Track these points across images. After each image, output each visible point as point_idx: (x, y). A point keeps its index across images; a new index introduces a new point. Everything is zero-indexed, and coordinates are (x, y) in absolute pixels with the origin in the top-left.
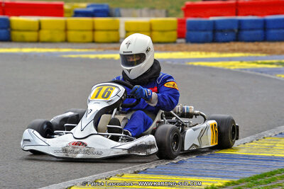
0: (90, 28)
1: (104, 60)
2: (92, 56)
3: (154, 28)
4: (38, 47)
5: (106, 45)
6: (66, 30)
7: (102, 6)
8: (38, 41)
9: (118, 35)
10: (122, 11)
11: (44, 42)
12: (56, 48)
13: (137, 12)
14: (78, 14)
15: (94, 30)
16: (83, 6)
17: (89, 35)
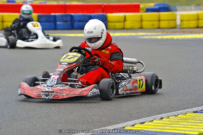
0: (157, 19)
2: (159, 37)
3: (200, 18)
4: (124, 32)
5: (167, 30)
6: (142, 21)
7: (164, 4)
8: (124, 29)
9: (176, 23)
10: (178, 8)
11: (127, 29)
12: (136, 32)
13: (188, 7)
14: (148, 10)
15: (159, 20)
16: (151, 5)
17: (156, 24)
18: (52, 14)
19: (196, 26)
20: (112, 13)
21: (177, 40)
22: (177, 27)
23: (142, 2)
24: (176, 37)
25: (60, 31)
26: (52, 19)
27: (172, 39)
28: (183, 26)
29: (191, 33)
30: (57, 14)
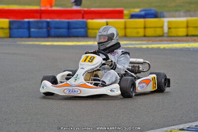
0: (143, 26)
1: (153, 49)
2: (144, 46)
3: (189, 25)
5: (154, 38)
6: (125, 28)
7: (150, 10)
9: (163, 30)
10: (165, 14)
13: (177, 14)
14: (133, 16)
15: (145, 28)
16: (137, 11)
17: (141, 32)
18: (26, 20)
19: (185, 34)
20: (93, 19)
21: (164, 49)
22: (165, 35)
23: (126, 8)
24: (162, 46)
25: (35, 39)
26: (26, 26)
27: (159, 49)
28: (171, 34)
29: (179, 41)
30: (31, 20)
